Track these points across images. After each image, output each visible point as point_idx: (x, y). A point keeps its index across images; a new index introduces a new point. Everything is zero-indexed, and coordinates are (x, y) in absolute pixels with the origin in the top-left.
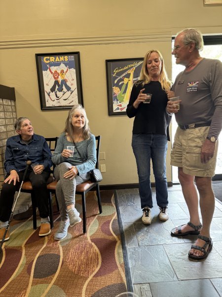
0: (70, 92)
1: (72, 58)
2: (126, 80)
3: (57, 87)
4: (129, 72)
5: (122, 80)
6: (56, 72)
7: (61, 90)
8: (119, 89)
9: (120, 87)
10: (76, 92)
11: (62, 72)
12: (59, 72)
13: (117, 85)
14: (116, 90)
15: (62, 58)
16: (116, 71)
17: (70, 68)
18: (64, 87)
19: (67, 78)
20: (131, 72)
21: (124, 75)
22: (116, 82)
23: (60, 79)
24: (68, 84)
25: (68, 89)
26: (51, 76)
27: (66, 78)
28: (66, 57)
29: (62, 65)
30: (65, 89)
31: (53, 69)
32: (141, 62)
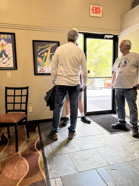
1: (10, 36)
2: (46, 54)
5: (43, 53)
7: (1, 56)
8: (41, 59)
9: (42, 58)
10: (12, 59)
14: (39, 59)
15: (2, 36)
16: (39, 48)
17: (8, 43)
19: (6, 49)
20: (49, 49)
22: (39, 54)
29: (3, 40)
32: (55, 44)
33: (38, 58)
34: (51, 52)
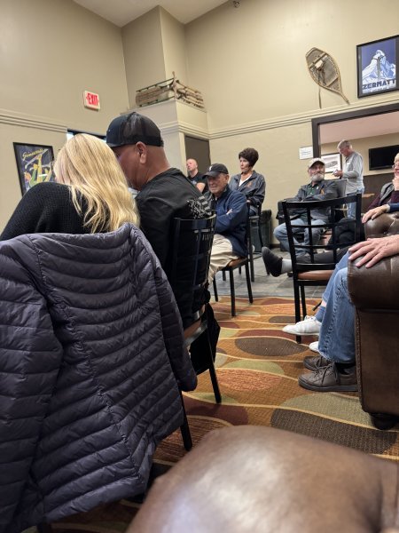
2: (35, 165)
4: (36, 158)
5: (31, 166)
8: (30, 176)
9: (31, 173)
13: (28, 171)
14: (27, 176)
16: (25, 156)
20: (39, 158)
21: (33, 160)
22: (26, 167)
32: (46, 150)
33: (25, 173)
34: (42, 164)
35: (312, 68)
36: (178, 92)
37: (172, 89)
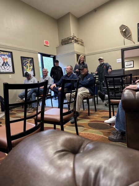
0: (9, 67)
1: (10, 54)
2: (27, 64)
3: (4, 64)
4: (28, 61)
5: (26, 64)
6: (4, 58)
7: (6, 65)
10: (11, 67)
11: (6, 58)
12: (5, 58)
13: (25, 66)
14: (25, 67)
15: (6, 53)
18: (7, 64)
20: (29, 61)
21: (27, 62)
22: (24, 64)
23: (5, 61)
24: (9, 63)
25: (9, 65)
26: (2, 59)
27: (7, 61)
28: (7, 53)
29: (6, 56)
30: (7, 65)
31: (3, 57)
32: (31, 59)
34: (30, 64)
35: (122, 32)
36: (75, 40)
37: (73, 39)
